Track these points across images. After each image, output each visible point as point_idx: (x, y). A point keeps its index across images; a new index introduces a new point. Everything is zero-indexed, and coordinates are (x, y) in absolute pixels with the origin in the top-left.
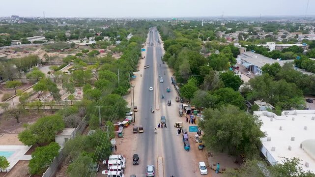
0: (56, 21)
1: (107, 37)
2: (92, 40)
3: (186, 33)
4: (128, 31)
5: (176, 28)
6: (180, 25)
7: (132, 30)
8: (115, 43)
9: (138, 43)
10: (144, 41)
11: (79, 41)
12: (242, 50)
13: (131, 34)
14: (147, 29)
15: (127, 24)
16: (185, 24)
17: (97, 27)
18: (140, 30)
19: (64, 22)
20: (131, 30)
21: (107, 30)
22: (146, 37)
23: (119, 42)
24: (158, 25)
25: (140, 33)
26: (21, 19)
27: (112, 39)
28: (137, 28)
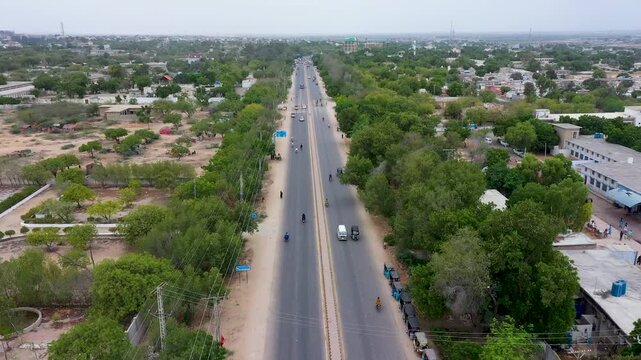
0: (90, 43)
1: (190, 87)
2: (150, 95)
3: (385, 75)
4: (246, 68)
5: (357, 61)
6: (363, 52)
7: (255, 66)
8: (206, 104)
9: (266, 104)
10: (282, 97)
11: (112, 98)
12: (568, 131)
13: (251, 76)
14: (290, 62)
15: (244, 50)
16: (375, 50)
17: (176, 58)
18: (273, 67)
19: (107, 46)
20: (251, 65)
21: (195, 66)
22: (290, 84)
23: (218, 100)
24: (315, 52)
25: (272, 75)
26: (16, 38)
27: (200, 93)
28: (266, 60)
